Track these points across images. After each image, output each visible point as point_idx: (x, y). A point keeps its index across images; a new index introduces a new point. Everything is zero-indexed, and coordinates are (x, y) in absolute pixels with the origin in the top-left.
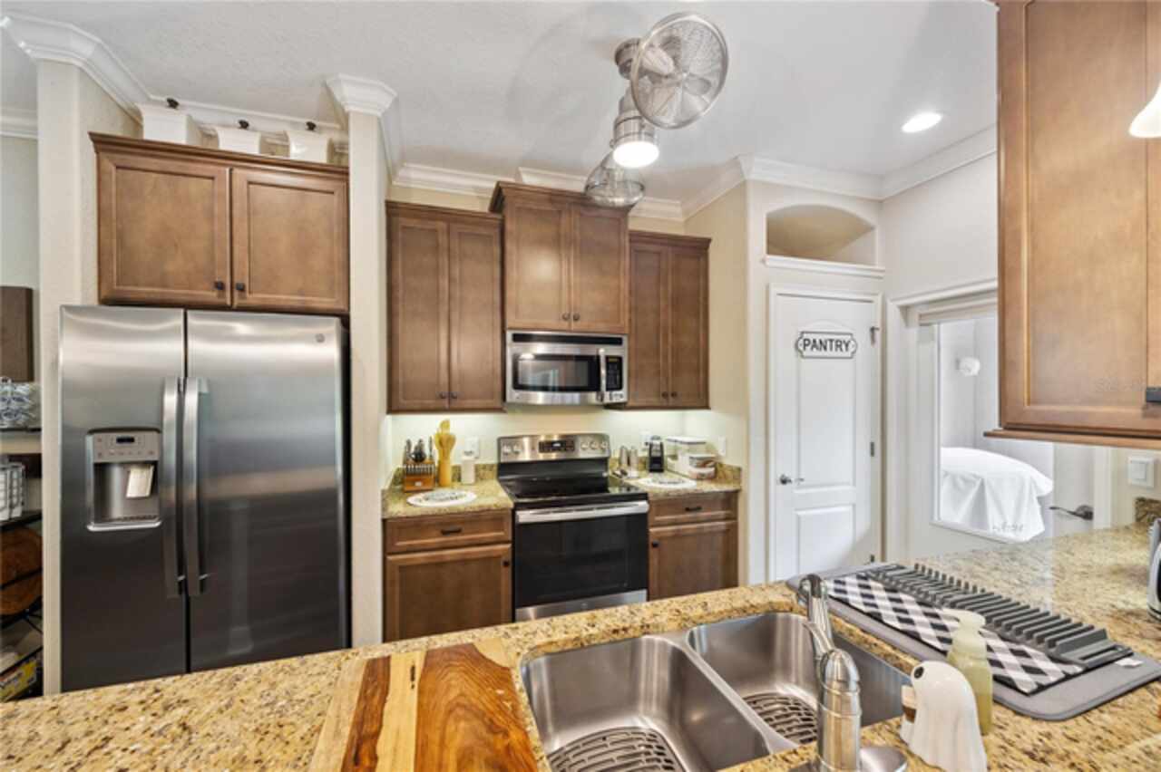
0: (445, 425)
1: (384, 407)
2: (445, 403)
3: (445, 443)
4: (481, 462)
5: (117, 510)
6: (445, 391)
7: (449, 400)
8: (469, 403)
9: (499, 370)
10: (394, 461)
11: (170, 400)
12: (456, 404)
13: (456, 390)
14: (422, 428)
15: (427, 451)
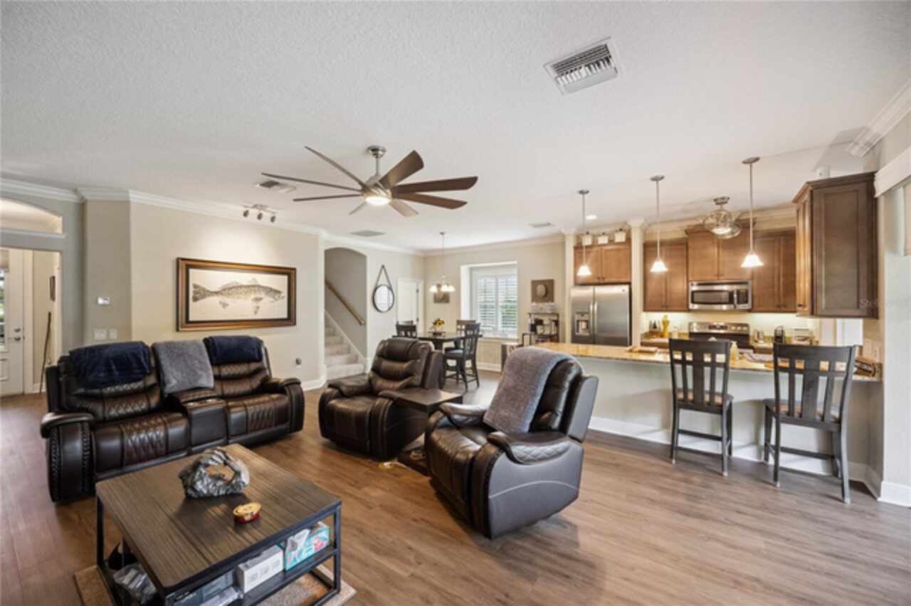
0: (666, 317)
1: (642, 309)
2: (664, 309)
3: (666, 323)
4: (682, 332)
5: (580, 331)
6: (664, 303)
7: (665, 307)
8: (673, 309)
9: (685, 295)
10: (646, 329)
11: (591, 307)
12: (670, 309)
13: (668, 303)
14: (657, 317)
15: (657, 325)
